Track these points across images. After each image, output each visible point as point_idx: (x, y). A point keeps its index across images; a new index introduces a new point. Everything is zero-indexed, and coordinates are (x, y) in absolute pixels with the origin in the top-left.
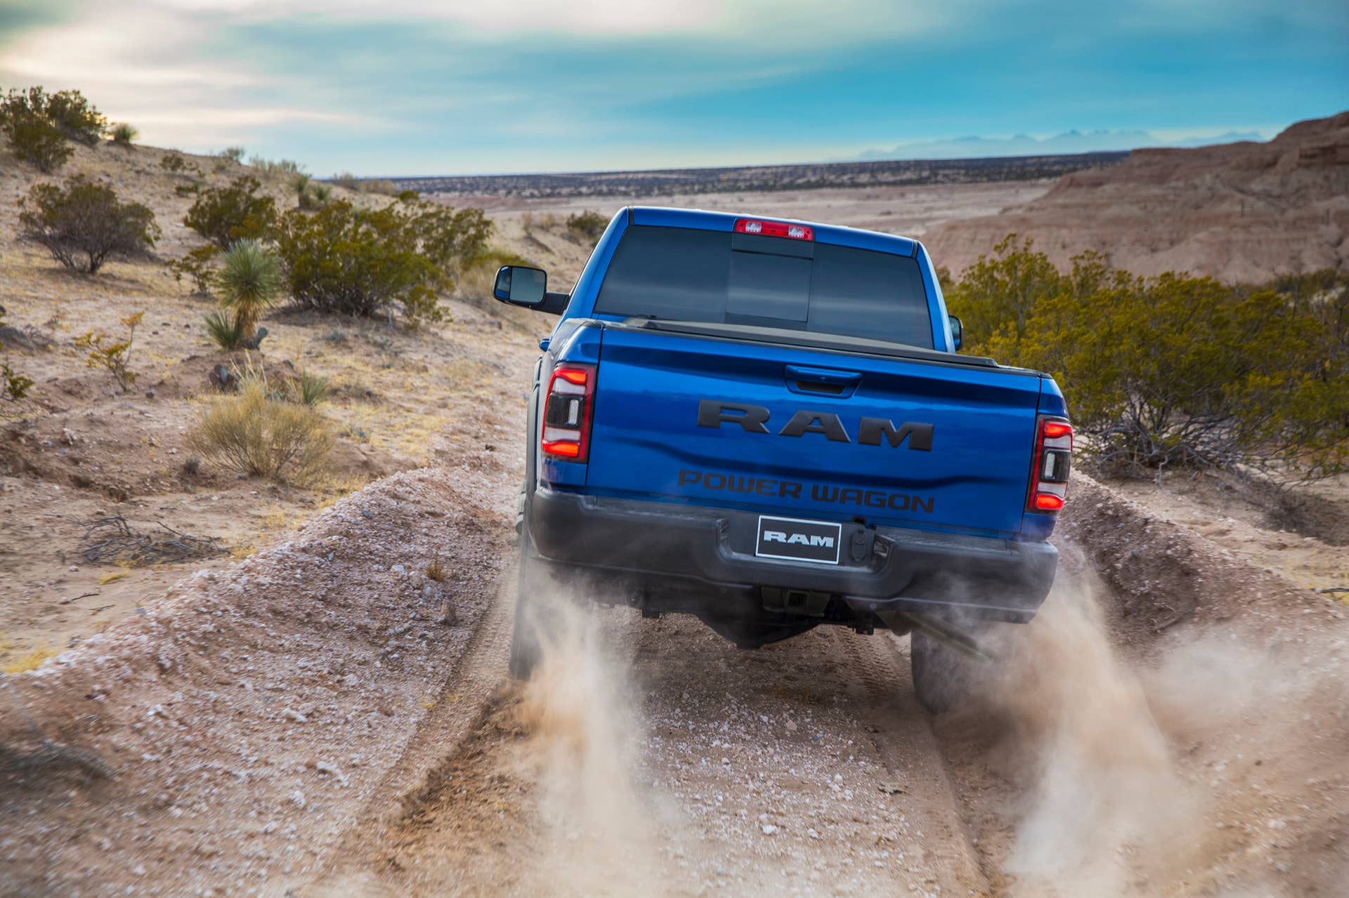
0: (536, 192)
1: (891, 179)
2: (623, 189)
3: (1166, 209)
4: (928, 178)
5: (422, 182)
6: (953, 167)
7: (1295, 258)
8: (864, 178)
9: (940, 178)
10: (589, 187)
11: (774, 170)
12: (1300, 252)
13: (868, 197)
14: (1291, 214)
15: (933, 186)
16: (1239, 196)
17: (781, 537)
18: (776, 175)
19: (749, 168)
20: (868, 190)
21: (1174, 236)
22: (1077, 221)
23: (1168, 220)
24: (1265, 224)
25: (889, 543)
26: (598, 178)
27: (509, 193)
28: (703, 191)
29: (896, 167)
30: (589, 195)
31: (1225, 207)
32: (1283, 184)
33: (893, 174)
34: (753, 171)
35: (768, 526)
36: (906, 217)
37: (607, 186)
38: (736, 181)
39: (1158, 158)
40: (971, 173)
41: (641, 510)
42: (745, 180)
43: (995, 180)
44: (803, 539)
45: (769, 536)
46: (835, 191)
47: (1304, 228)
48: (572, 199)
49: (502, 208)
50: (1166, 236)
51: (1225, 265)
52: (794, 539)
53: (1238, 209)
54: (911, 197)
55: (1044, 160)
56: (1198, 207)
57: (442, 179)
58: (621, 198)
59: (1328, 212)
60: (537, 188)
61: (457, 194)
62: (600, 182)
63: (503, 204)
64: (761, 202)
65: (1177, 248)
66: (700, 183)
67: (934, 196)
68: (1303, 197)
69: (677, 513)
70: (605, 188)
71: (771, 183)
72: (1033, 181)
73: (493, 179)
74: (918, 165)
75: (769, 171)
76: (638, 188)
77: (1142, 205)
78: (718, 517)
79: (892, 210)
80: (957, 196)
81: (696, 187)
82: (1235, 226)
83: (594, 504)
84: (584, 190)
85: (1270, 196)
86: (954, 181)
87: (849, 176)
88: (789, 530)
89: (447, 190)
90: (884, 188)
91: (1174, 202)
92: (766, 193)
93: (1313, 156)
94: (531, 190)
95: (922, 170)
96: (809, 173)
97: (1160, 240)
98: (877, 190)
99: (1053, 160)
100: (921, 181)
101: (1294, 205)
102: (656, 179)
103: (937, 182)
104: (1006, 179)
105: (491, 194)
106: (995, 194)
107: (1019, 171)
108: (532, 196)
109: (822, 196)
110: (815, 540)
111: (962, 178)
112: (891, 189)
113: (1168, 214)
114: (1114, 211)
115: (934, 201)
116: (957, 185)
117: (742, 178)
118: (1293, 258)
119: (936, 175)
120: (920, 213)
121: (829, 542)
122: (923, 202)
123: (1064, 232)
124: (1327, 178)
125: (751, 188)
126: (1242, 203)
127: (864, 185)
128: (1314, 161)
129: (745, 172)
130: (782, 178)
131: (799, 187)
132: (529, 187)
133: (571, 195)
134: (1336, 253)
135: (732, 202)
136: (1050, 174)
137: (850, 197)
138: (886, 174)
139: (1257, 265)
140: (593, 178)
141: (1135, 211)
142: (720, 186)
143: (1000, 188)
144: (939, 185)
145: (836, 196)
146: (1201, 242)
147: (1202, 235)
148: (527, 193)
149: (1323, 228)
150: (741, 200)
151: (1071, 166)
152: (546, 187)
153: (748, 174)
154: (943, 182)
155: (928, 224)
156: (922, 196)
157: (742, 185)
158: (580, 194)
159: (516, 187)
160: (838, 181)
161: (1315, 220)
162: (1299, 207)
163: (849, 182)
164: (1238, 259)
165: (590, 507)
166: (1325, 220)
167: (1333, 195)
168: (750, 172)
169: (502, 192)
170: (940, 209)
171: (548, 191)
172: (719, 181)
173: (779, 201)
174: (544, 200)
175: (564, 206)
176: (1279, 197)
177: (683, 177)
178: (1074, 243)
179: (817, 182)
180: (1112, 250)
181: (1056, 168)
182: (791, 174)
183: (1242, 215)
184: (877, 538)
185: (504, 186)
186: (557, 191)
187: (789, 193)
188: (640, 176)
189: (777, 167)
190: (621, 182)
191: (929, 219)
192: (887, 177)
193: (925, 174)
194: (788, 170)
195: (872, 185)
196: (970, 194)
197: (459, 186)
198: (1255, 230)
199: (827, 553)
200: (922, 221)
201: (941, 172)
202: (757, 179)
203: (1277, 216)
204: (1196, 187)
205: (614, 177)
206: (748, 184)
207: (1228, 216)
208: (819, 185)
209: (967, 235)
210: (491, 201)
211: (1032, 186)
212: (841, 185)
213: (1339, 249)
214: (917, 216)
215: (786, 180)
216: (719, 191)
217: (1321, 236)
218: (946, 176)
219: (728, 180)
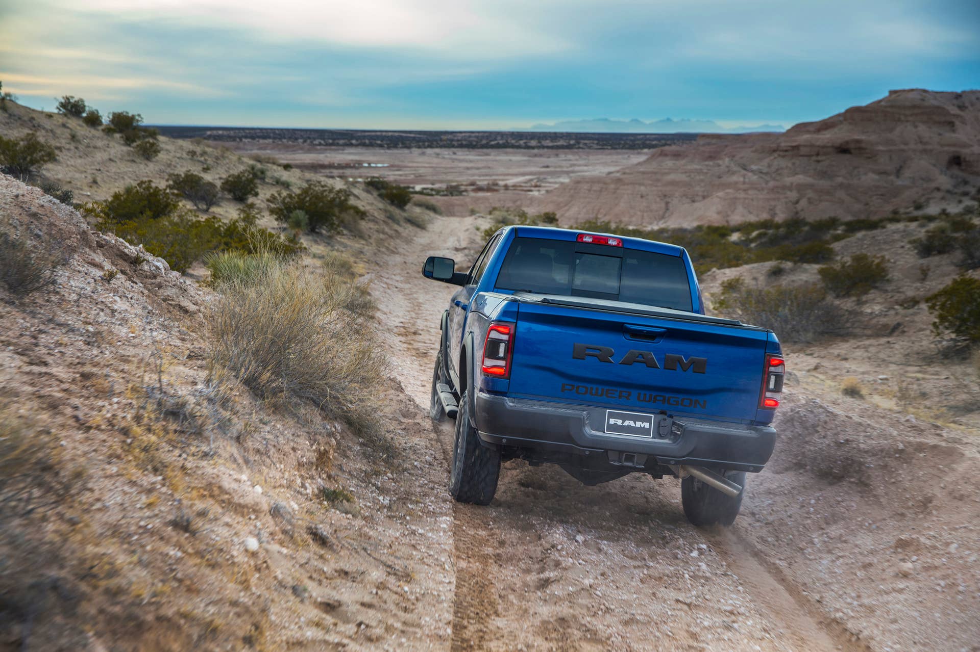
0: (322, 142)
1: (551, 144)
2: (379, 142)
3: (702, 177)
4: (574, 145)
5: (247, 131)
6: (589, 139)
7: (772, 210)
8: (533, 143)
9: (581, 145)
10: (357, 140)
11: (477, 134)
12: (775, 206)
13: (536, 155)
14: (772, 184)
15: (576, 150)
16: (743, 172)
17: (619, 422)
18: (477, 137)
19: (461, 132)
20: (536, 151)
21: (706, 194)
22: (650, 182)
23: (702, 184)
24: (756, 189)
25: (682, 426)
26: (363, 134)
27: (305, 141)
28: (431, 147)
29: (554, 136)
30: (357, 146)
31: (735, 178)
32: (769, 166)
33: (552, 141)
34: (463, 134)
35: (611, 416)
36: (558, 169)
37: (369, 139)
38: (452, 140)
39: (714, 141)
40: (601, 143)
41: (540, 406)
42: (458, 140)
43: (616, 149)
44: (632, 423)
45: (612, 421)
46: (515, 150)
47: (778, 193)
48: (346, 148)
49: (300, 151)
50: (700, 193)
51: (733, 212)
52: (627, 423)
53: (741, 179)
54: (562, 157)
55: (648, 136)
56: (720, 177)
57: (261, 129)
58: (377, 148)
59: (792, 184)
60: (324, 139)
61: (271, 141)
62: (364, 137)
63: (302, 149)
64: (467, 155)
65: (706, 201)
66: (428, 141)
67: (577, 157)
68: (779, 174)
69: (560, 408)
70: (367, 141)
71: (474, 143)
72: (639, 150)
73: (294, 131)
74: (568, 136)
75: (473, 135)
76: (388, 142)
77: (688, 174)
78: (584, 411)
79: (550, 164)
80: (591, 157)
81: (426, 144)
82: (739, 189)
83: (513, 402)
84: (354, 142)
85: (761, 172)
86: (590, 148)
87: (524, 141)
88: (624, 417)
89: (264, 138)
90: (546, 150)
91: (706, 173)
92: (471, 150)
93: (786, 151)
94: (320, 141)
95: (570, 140)
96: (499, 138)
97: (697, 195)
98: (541, 151)
99: (654, 136)
100: (569, 147)
101: (774, 179)
102: (401, 136)
103: (579, 148)
104: (622, 148)
105: (293, 142)
106: (615, 157)
107: (631, 143)
108: (320, 144)
109: (506, 153)
110: (638, 424)
111: (595, 146)
112: (550, 151)
113: (702, 181)
114: (672, 177)
115: (577, 160)
116: (592, 151)
117: (456, 138)
118: (771, 210)
119: (579, 143)
120: (567, 167)
121: (647, 425)
122: (570, 160)
123: (642, 188)
124: (794, 164)
125: (461, 146)
126: (744, 176)
127: (533, 148)
128: (787, 153)
129: (459, 134)
130: (481, 140)
131: (492, 147)
132: (318, 138)
133: (346, 145)
134: (796, 208)
135: (449, 154)
136: (650, 147)
137: (524, 155)
138: (548, 141)
139: (750, 213)
140: (359, 134)
141: (683, 177)
142: (441, 144)
143: (618, 154)
144: (580, 150)
145: (514, 154)
146: (720, 198)
147: (721, 194)
148: (317, 142)
149: (789, 193)
150: (455, 153)
151: (663, 142)
152: (329, 139)
153: (460, 136)
154: (582, 148)
155: (572, 175)
156: (570, 157)
157: (455, 143)
158: (351, 145)
159: (309, 138)
160: (517, 144)
161: (784, 188)
162: (777, 180)
163: (524, 145)
164: (740, 209)
165: (511, 404)
166: (790, 188)
167: (797, 174)
168: (461, 135)
169: (301, 141)
170: (580, 165)
171: (331, 141)
172: (441, 140)
173: (479, 155)
174: (328, 147)
175: (341, 152)
176: (766, 174)
177: (418, 136)
178: (647, 195)
179: (504, 144)
180: (669, 200)
181: (654, 143)
182: (487, 138)
183: (744, 183)
184: (674, 423)
185: (302, 137)
186: (336, 141)
187: (485, 150)
188: (390, 134)
189: (479, 132)
190: (377, 137)
191: (573, 172)
192: (548, 143)
193: (572, 142)
194: (486, 134)
195: (538, 147)
196: (600, 156)
197: (272, 135)
198: (750, 192)
199: (646, 432)
200: (568, 173)
201: (583, 141)
202: (465, 140)
203: (764, 185)
204: (719, 166)
205: (373, 134)
206: (460, 143)
207: (736, 183)
208: (505, 146)
209: (586, 186)
210: (294, 146)
211: (639, 153)
212: (519, 147)
213: (797, 206)
214: (565, 169)
215: (484, 142)
216: (441, 147)
217: (786, 198)
218: (585, 144)
219: (448, 140)
